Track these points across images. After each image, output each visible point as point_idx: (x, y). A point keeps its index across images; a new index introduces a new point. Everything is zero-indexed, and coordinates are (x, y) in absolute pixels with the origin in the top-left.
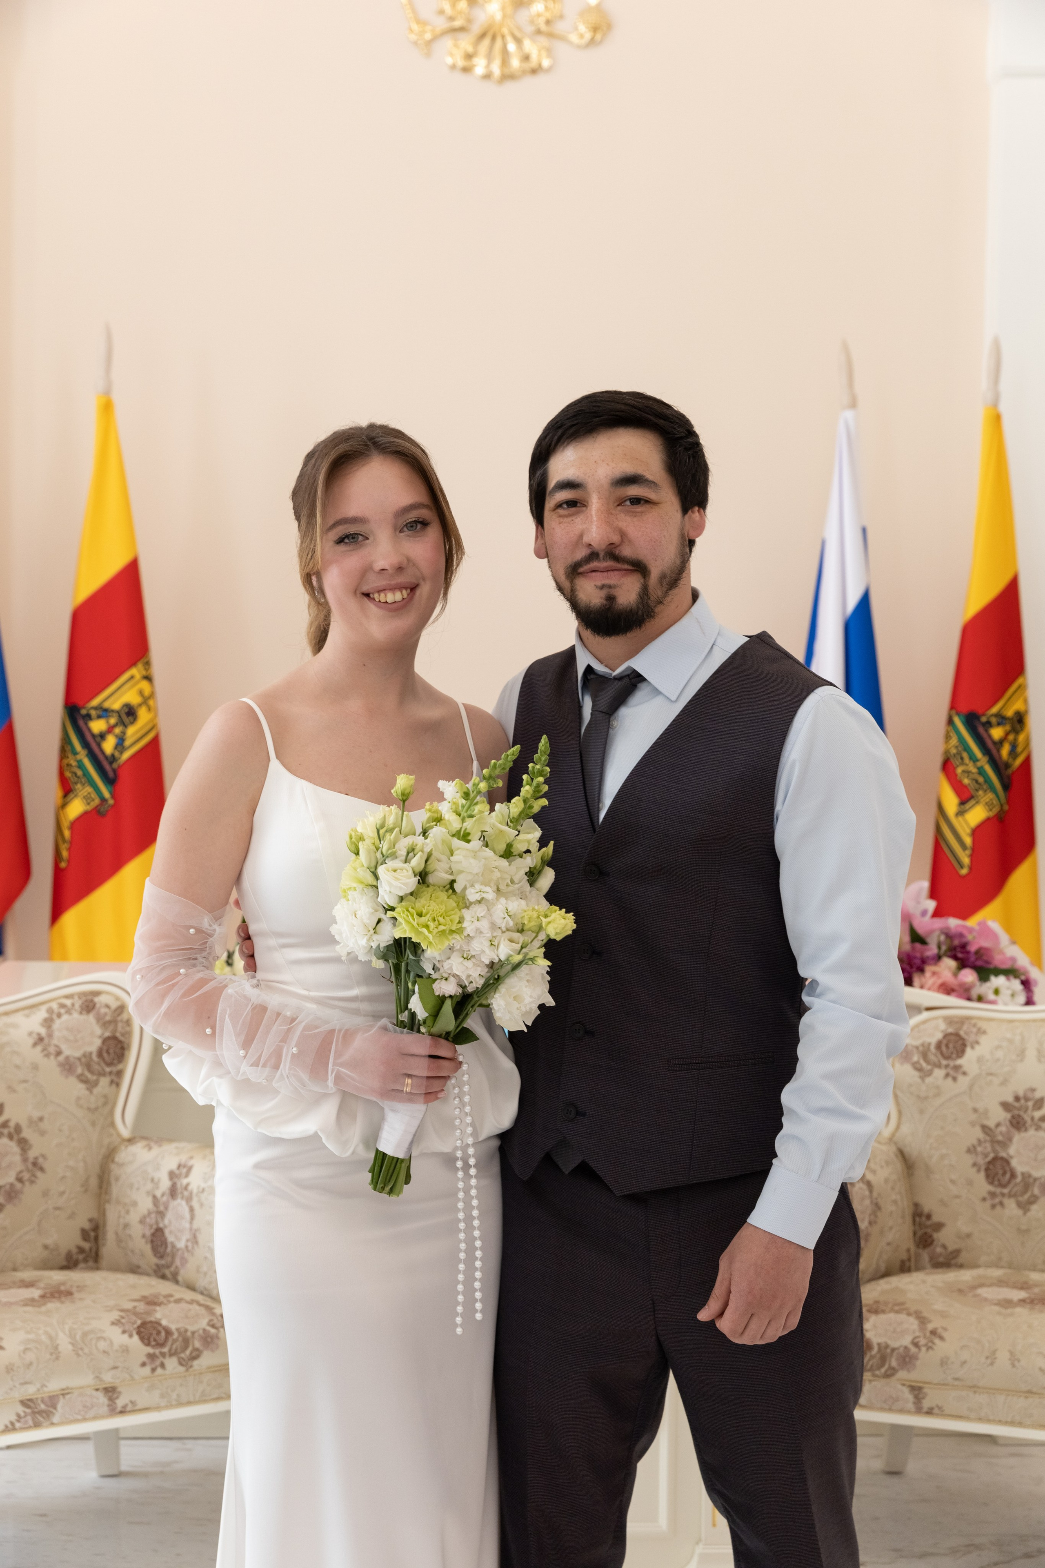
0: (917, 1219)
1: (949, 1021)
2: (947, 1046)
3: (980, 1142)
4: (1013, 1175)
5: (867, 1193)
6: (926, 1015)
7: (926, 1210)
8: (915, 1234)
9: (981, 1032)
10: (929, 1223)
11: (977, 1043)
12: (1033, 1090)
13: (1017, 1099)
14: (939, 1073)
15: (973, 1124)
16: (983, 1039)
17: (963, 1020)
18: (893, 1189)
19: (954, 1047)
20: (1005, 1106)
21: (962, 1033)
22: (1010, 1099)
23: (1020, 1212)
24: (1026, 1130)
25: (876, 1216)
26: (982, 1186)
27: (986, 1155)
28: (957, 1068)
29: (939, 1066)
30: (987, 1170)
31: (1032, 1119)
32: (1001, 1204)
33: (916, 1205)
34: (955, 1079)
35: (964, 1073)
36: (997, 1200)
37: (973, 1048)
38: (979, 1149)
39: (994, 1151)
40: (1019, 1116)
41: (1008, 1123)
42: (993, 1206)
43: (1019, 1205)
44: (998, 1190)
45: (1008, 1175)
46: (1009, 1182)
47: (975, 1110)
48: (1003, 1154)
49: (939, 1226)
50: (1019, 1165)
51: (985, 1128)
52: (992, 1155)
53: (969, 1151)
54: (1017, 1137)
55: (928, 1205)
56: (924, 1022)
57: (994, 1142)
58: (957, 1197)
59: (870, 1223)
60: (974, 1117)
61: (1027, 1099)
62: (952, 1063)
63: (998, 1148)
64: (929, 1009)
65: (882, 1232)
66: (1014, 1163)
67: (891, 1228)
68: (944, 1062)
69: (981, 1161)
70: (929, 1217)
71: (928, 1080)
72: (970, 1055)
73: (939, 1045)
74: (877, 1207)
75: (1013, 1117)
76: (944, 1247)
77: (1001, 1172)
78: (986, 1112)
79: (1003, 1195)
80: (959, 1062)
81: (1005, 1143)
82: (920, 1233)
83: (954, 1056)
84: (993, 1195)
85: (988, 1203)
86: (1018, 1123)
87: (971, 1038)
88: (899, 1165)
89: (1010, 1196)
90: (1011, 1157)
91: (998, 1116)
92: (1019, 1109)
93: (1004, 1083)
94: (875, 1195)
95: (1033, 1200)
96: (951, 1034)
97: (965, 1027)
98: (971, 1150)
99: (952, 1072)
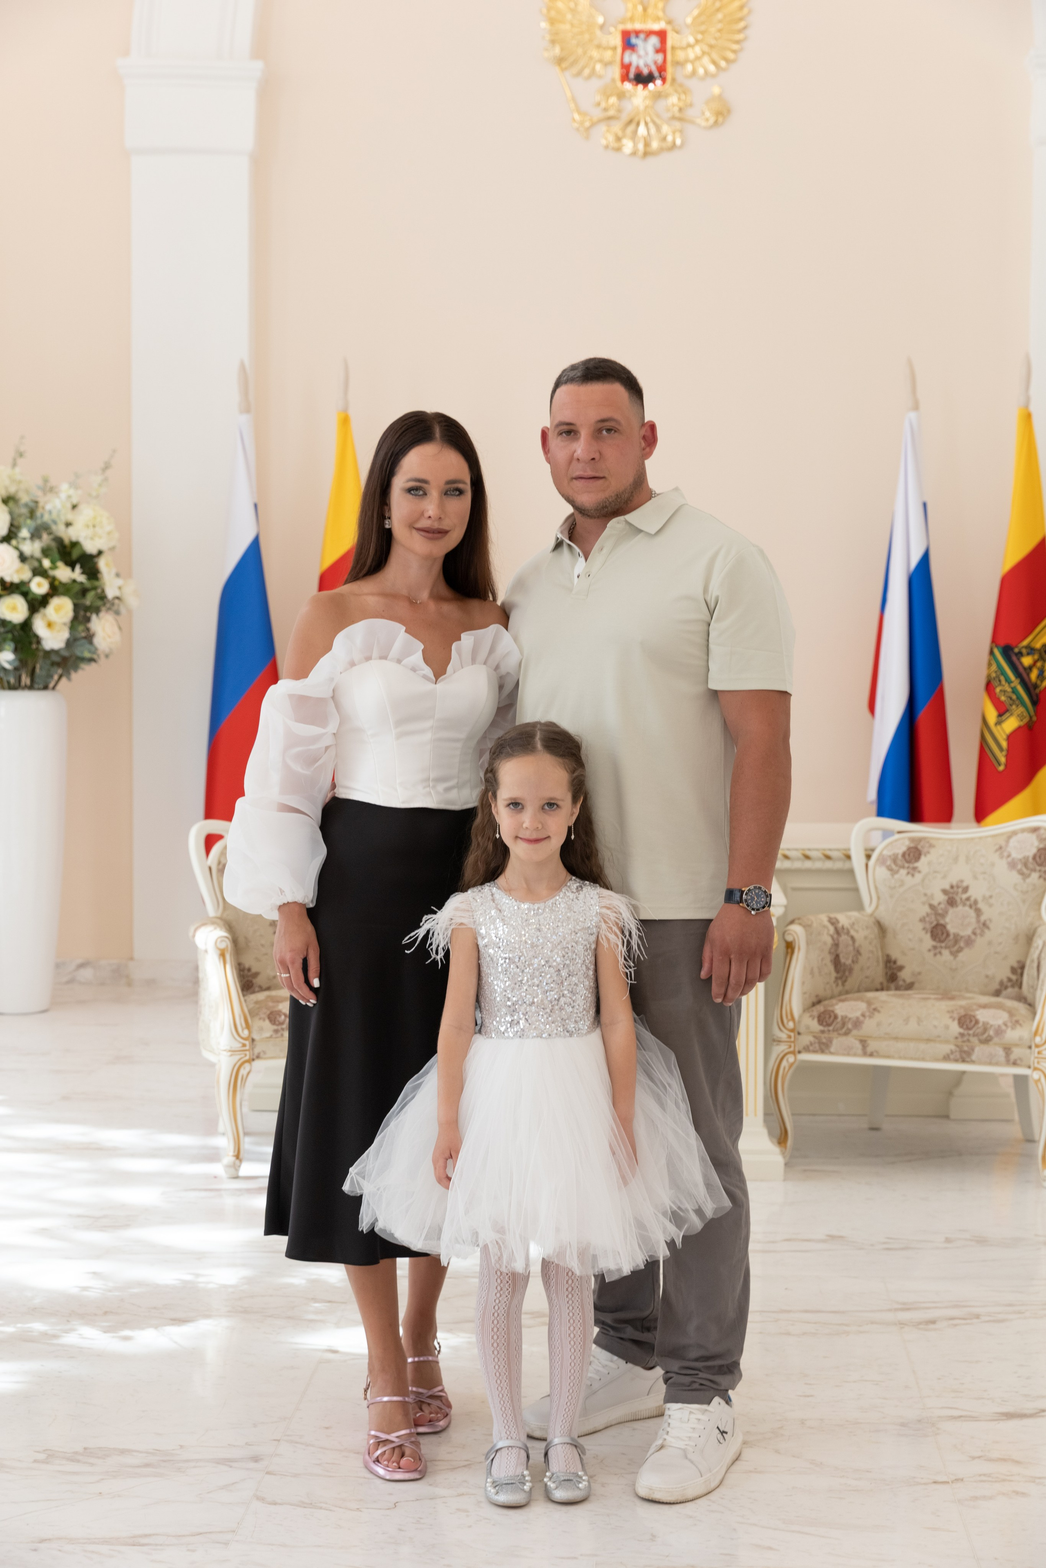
0: (888, 965)
1: (912, 840)
2: (909, 855)
3: (928, 915)
4: (948, 935)
5: (851, 942)
6: (897, 836)
7: (893, 958)
8: (886, 974)
9: (931, 846)
10: (895, 966)
11: (928, 852)
12: (962, 881)
13: (952, 887)
14: (903, 872)
15: (924, 903)
16: (932, 851)
17: (920, 840)
18: (870, 943)
19: (914, 856)
20: (945, 892)
21: (919, 847)
22: (947, 887)
23: (951, 958)
24: (957, 906)
25: (857, 959)
26: (928, 942)
27: (931, 923)
28: (915, 869)
29: (903, 867)
30: (932, 932)
31: (961, 899)
32: (940, 953)
33: (888, 956)
34: (913, 875)
35: (919, 872)
36: (938, 951)
37: (925, 855)
38: (927, 919)
39: (937, 920)
40: (953, 898)
41: (945, 902)
42: (935, 955)
43: (952, 953)
44: (938, 945)
45: (945, 935)
46: (945, 939)
47: (925, 895)
48: (942, 922)
49: (901, 968)
50: (951, 929)
51: (932, 906)
52: (935, 923)
53: (921, 920)
54: (951, 911)
55: (895, 954)
56: (896, 841)
57: (937, 914)
58: (913, 949)
59: (853, 962)
60: (924, 899)
61: (958, 887)
62: (911, 866)
63: (939, 918)
64: (899, 832)
65: (862, 969)
66: (949, 927)
67: (868, 968)
68: (906, 865)
69: (928, 926)
70: (895, 962)
71: (896, 876)
72: (923, 859)
73: (904, 855)
74: (858, 952)
75: (949, 898)
76: (904, 981)
77: (940, 933)
78: (932, 896)
79: (941, 947)
80: (916, 865)
81: (943, 915)
82: (889, 973)
83: (913, 860)
84: (935, 947)
85: (932, 953)
86: (952, 902)
87: (925, 850)
88: (876, 930)
89: (946, 947)
90: (947, 924)
91: (939, 898)
92: (953, 893)
93: (944, 877)
94: (857, 944)
95: (960, 950)
96: (912, 848)
97: (922, 843)
98: (922, 920)
99: (911, 871)
